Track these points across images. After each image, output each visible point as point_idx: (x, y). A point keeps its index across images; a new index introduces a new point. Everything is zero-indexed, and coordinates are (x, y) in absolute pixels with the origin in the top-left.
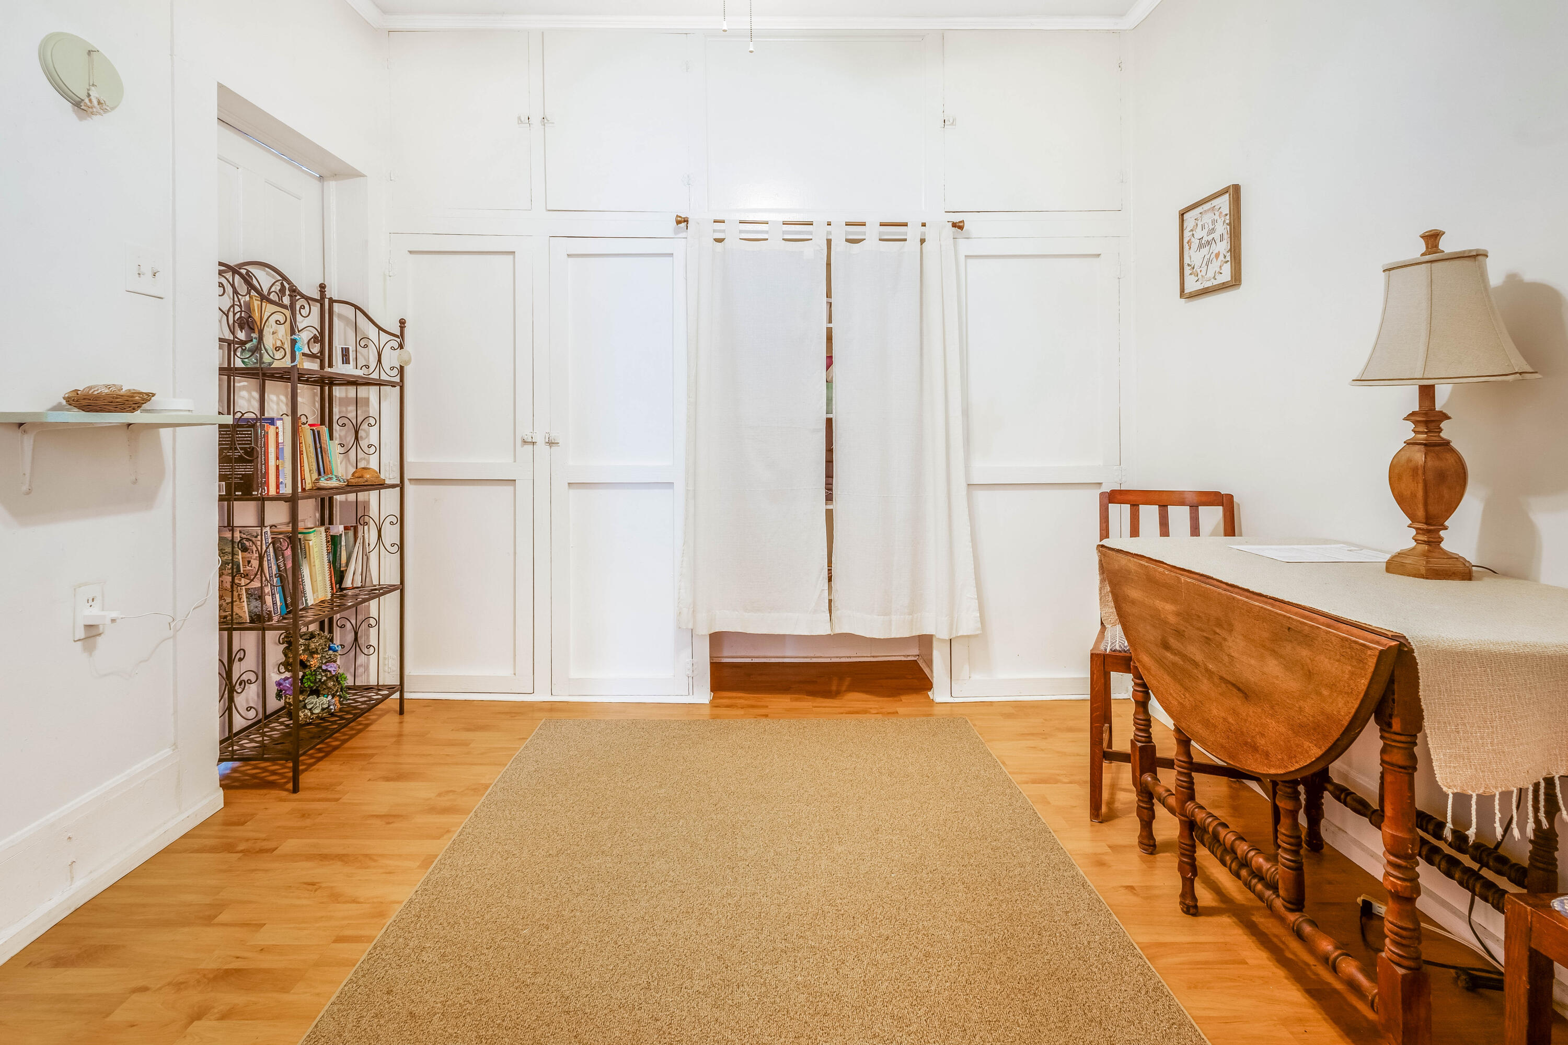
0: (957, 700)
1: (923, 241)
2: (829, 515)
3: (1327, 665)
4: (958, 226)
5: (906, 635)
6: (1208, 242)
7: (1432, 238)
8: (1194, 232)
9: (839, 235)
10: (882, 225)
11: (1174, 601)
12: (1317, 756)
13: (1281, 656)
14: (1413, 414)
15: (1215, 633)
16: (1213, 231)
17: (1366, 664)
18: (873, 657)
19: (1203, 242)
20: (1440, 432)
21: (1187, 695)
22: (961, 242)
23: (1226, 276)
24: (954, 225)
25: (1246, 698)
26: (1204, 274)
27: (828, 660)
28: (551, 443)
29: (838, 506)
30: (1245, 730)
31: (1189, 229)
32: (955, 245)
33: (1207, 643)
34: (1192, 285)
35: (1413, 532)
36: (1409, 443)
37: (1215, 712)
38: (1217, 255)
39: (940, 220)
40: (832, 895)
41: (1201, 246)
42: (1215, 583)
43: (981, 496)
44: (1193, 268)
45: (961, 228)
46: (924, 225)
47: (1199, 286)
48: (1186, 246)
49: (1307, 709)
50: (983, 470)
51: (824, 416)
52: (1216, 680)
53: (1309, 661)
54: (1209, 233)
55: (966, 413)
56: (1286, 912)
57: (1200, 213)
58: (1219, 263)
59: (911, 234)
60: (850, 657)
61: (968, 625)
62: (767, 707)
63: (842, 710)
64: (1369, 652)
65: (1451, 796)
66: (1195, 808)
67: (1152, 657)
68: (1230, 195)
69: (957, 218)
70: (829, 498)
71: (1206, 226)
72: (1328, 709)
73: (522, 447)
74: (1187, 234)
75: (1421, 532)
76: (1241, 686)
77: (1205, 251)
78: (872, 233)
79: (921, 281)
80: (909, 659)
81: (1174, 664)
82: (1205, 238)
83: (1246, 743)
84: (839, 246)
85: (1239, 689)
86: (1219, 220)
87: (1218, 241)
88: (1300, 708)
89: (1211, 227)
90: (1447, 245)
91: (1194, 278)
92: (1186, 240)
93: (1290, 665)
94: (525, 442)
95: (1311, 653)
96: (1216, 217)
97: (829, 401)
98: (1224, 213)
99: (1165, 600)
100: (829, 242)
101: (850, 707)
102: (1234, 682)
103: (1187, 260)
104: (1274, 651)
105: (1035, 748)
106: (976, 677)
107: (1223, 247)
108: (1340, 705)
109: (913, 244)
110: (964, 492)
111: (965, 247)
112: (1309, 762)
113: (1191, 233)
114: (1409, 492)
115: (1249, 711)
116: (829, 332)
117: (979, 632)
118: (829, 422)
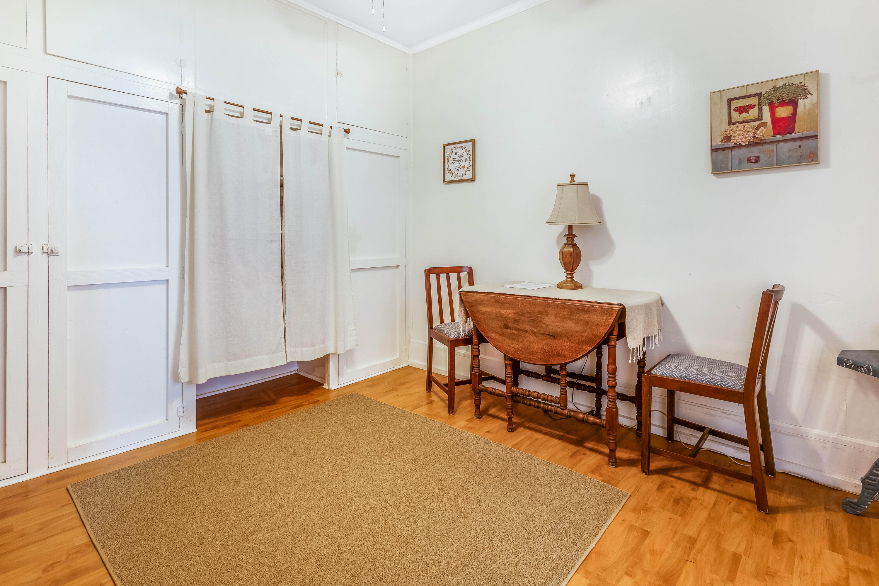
0: (341, 386)
1: (329, 136)
3: (596, 318)
4: (347, 131)
6: (459, 161)
7: (573, 176)
8: (451, 155)
9: (287, 124)
10: (310, 122)
11: (512, 308)
12: (589, 350)
13: (574, 319)
14: (567, 235)
15: (538, 317)
16: (461, 156)
17: (613, 315)
18: (273, 377)
19: (456, 160)
20: (574, 241)
21: (520, 344)
23: (469, 175)
24: (345, 130)
25: (555, 338)
26: (456, 174)
27: (246, 386)
28: (50, 253)
30: (553, 350)
31: (448, 153)
33: (533, 322)
34: (449, 177)
35: (566, 274)
36: (565, 245)
37: (537, 347)
38: (464, 167)
39: (338, 126)
40: (401, 485)
41: (454, 161)
42: (537, 298)
44: (450, 170)
45: (348, 133)
46: (331, 127)
47: (453, 179)
48: (446, 161)
49: (585, 335)
51: (280, 233)
52: (538, 335)
53: (587, 318)
54: (460, 157)
56: (563, 411)
57: (455, 148)
58: (465, 170)
59: (326, 130)
60: (259, 380)
61: (351, 344)
62: (240, 421)
63: (288, 408)
64: (614, 311)
65: (631, 350)
66: (517, 389)
67: (497, 333)
68: (472, 143)
69: (347, 127)
71: (458, 153)
72: (595, 333)
73: (14, 257)
74: (447, 156)
75: (569, 274)
76: (552, 334)
77: (457, 164)
78: (305, 126)
79: (329, 158)
80: (293, 373)
81: (511, 334)
82: (457, 159)
83: (554, 355)
84: (287, 131)
85: (551, 336)
86: (465, 152)
87: (464, 161)
88: (582, 335)
89: (460, 154)
90: (577, 180)
91: (450, 175)
92: (446, 158)
93: (577, 322)
94: (19, 252)
95: (588, 316)
96: (464, 150)
98: (468, 150)
99: (508, 309)
100: (281, 127)
101: (292, 405)
102: (548, 334)
103: (446, 166)
104: (570, 318)
105: (397, 396)
106: (349, 371)
107: (468, 164)
108: (601, 330)
109: (325, 137)
110: (349, 274)
112: (585, 353)
113: (449, 155)
114: (569, 261)
115: (556, 343)
116: (282, 181)
117: (356, 346)
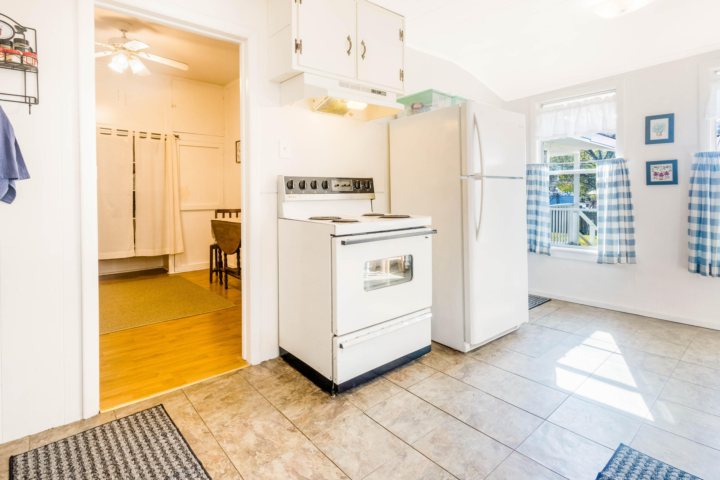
0: (176, 273)
1: (166, 140)
2: (134, 221)
4: (177, 137)
5: (161, 255)
9: (137, 135)
10: (152, 134)
22: (178, 141)
29: (137, 218)
32: (176, 142)
39: (170, 134)
43: (184, 214)
45: (178, 137)
46: (166, 135)
48: (237, 150)
50: (185, 206)
51: (133, 190)
55: (179, 190)
59: (162, 137)
61: (180, 250)
69: (176, 134)
70: (134, 216)
74: (237, 147)
78: (149, 136)
79: (165, 152)
84: (137, 139)
97: (134, 185)
100: (134, 137)
103: (237, 154)
106: (182, 265)
109: (162, 140)
110: (179, 212)
111: (179, 142)
116: (134, 165)
117: (183, 252)
118: (134, 192)
